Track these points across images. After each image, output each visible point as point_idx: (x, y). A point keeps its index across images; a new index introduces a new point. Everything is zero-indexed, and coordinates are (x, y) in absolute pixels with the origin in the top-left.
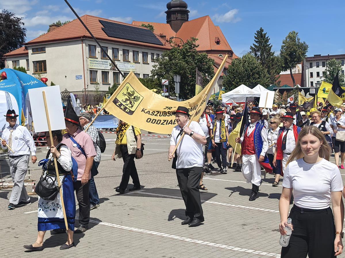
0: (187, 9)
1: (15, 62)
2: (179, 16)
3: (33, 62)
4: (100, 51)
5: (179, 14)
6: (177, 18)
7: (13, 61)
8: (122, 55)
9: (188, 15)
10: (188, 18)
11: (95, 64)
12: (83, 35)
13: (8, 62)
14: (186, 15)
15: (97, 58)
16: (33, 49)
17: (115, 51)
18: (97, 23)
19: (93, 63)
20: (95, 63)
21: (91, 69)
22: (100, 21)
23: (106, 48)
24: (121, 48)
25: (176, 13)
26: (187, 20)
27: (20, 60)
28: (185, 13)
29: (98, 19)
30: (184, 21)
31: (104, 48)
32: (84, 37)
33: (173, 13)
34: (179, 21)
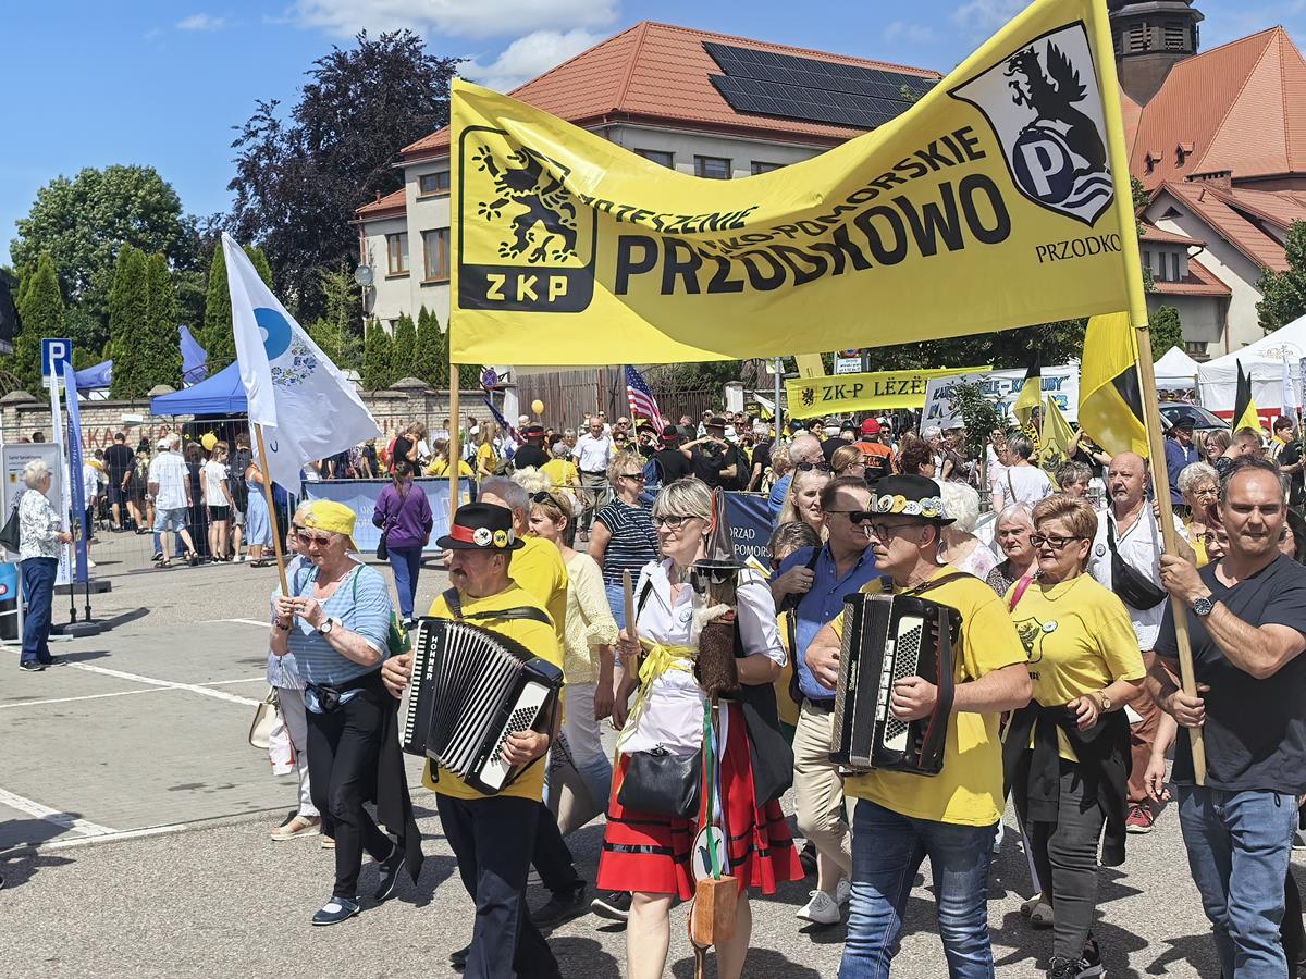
0: (1191, 6)
1: (398, 240)
2: (1156, 37)
3: (424, 233)
5: (1157, 28)
6: (1145, 46)
7: (388, 236)
9: (1194, 32)
10: (1194, 44)
12: (608, 108)
13: (372, 239)
14: (1186, 32)
16: (422, 178)
18: (698, 55)
22: (709, 49)
23: (723, 164)
25: (1145, 25)
26: (1193, 51)
28: (1181, 24)
29: (699, 39)
30: (1178, 56)
31: (716, 163)
32: (615, 114)
33: (1132, 27)
34: (1158, 56)
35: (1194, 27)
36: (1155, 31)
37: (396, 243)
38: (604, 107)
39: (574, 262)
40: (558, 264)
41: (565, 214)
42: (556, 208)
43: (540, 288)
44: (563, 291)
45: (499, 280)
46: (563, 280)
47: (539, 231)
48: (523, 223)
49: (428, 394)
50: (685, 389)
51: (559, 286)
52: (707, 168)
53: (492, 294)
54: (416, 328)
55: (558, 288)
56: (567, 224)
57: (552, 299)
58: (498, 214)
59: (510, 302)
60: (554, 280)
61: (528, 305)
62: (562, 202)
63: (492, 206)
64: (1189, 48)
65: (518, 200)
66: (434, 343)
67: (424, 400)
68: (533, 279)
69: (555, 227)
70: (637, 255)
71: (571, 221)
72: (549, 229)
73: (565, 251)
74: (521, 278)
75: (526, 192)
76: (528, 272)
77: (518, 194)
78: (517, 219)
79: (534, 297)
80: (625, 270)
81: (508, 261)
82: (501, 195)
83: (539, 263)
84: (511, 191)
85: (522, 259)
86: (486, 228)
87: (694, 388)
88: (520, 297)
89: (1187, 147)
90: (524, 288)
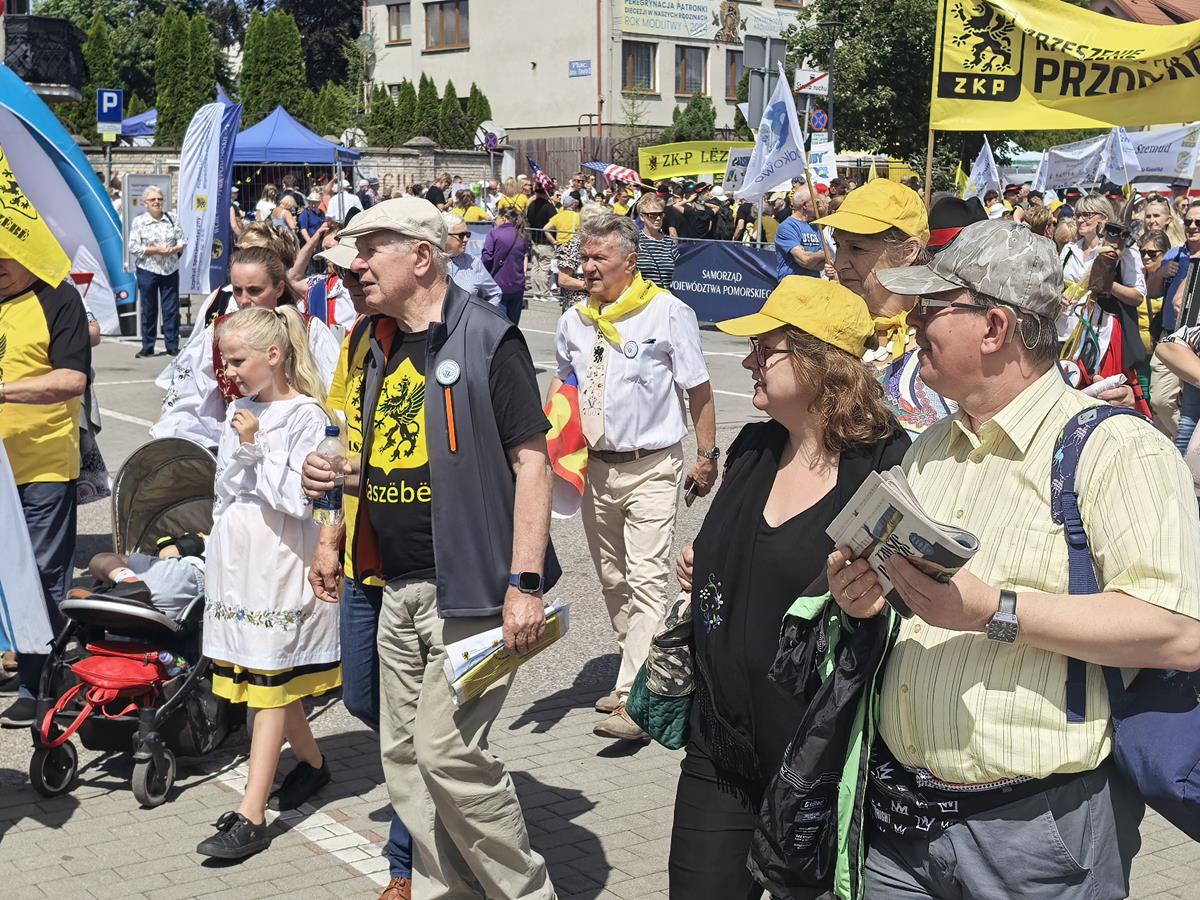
1: (398, 10)
3: (426, 5)
7: (389, 7)
11: (647, 17)
13: (375, 9)
19: (638, 12)
20: (650, 13)
21: (629, 34)
37: (395, 13)
39: (1010, 72)
40: (999, 73)
41: (1004, 43)
42: (999, 40)
43: (988, 86)
44: (1002, 89)
45: (963, 81)
46: (1002, 82)
47: (988, 53)
48: (979, 48)
49: (436, 154)
51: (999, 85)
53: (958, 89)
54: (417, 93)
55: (998, 86)
56: (1005, 50)
57: (994, 93)
58: (964, 43)
59: (969, 94)
60: (996, 82)
61: (979, 96)
62: (1003, 36)
63: (961, 38)
65: (976, 34)
66: (433, 107)
67: (433, 158)
68: (983, 81)
69: (997, 50)
70: (1048, 70)
71: (1008, 48)
72: (994, 52)
73: (1003, 65)
74: (976, 80)
75: (982, 30)
76: (980, 77)
77: (977, 31)
78: (976, 46)
79: (983, 92)
80: (1040, 79)
81: (968, 71)
82: (967, 32)
83: (988, 72)
84: (973, 29)
85: (978, 69)
86: (957, 51)
88: (975, 92)
90: (978, 86)
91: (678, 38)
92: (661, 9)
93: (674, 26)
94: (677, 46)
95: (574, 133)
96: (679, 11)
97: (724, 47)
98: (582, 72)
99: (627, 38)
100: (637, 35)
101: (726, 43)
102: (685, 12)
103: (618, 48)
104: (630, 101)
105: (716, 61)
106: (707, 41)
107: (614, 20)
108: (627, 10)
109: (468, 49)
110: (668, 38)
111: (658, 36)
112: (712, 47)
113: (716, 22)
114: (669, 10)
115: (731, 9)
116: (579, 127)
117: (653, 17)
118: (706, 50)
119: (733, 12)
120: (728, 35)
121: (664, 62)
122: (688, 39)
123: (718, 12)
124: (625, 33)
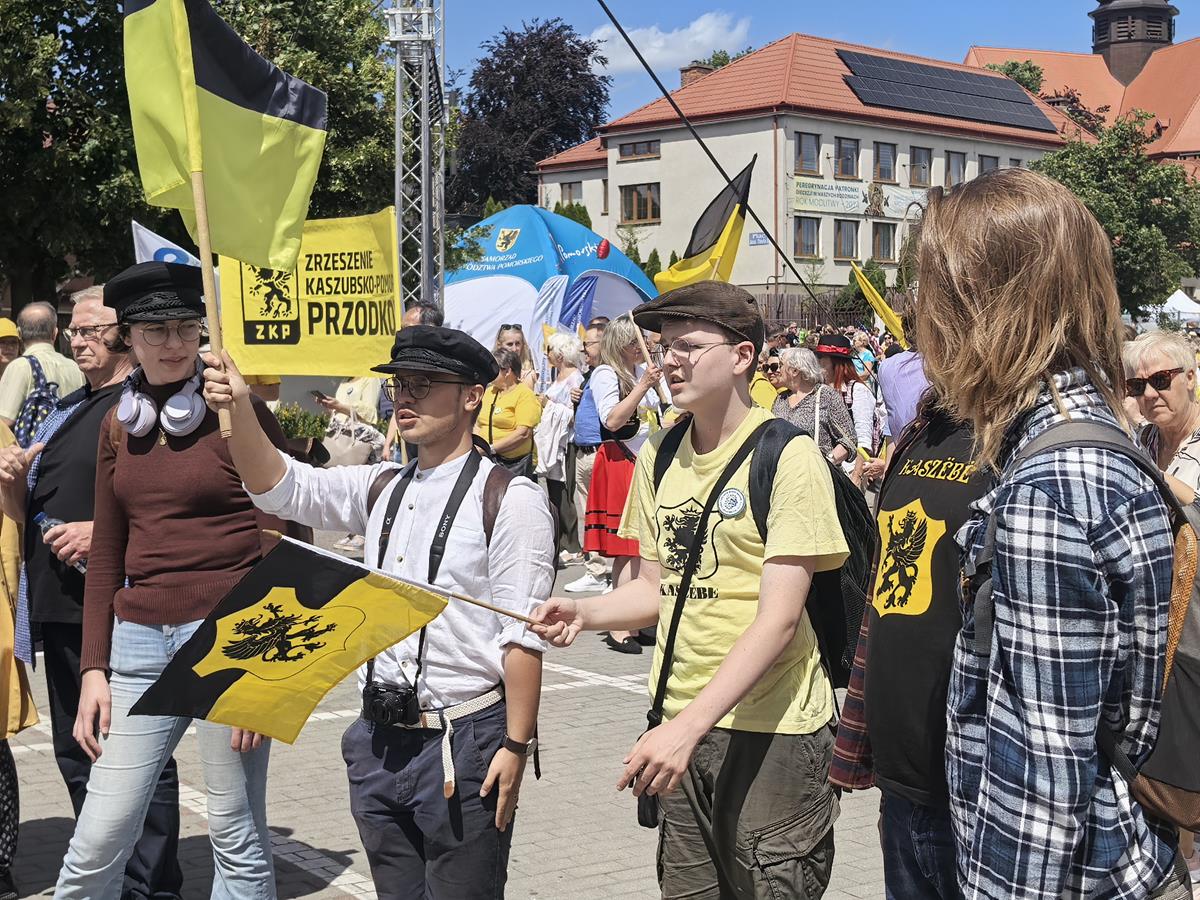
1: (570, 187)
2: (1139, 27)
3: (621, 187)
4: (832, 154)
5: (1139, 21)
6: (1130, 35)
7: (562, 185)
8: (908, 168)
9: (1171, 25)
10: (1170, 36)
11: (813, 197)
12: (777, 100)
13: (549, 186)
14: (1164, 25)
15: (822, 177)
16: (621, 146)
17: (885, 152)
18: (829, 59)
19: (807, 194)
20: (815, 194)
21: (800, 211)
22: (841, 54)
23: (852, 143)
24: (904, 142)
25: (1130, 18)
26: (1169, 41)
27: (583, 182)
28: (1161, 18)
29: (833, 47)
30: (1156, 45)
31: (849, 142)
32: (783, 106)
33: (1120, 18)
34: (1140, 44)
35: (1170, 20)
36: (1139, 22)
37: (568, 190)
38: (775, 99)
50: (843, 310)
52: (843, 145)
64: (1166, 39)
87: (850, 309)
89: (1164, 123)
91: (836, 214)
92: (823, 191)
93: (833, 204)
94: (835, 220)
95: (763, 291)
96: (836, 192)
97: (870, 221)
98: (761, 242)
99: (798, 214)
100: (805, 211)
101: (873, 217)
102: (842, 192)
103: (791, 222)
104: (811, 266)
105: (866, 231)
106: (858, 215)
107: (788, 201)
108: (798, 192)
109: (659, 223)
110: (829, 213)
111: (821, 213)
112: (862, 221)
113: (865, 200)
114: (830, 192)
115: (876, 189)
116: (768, 286)
117: (818, 197)
118: (857, 223)
119: (878, 191)
120: (874, 211)
121: (826, 232)
122: (844, 214)
123: (866, 192)
124: (796, 211)
